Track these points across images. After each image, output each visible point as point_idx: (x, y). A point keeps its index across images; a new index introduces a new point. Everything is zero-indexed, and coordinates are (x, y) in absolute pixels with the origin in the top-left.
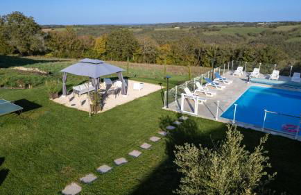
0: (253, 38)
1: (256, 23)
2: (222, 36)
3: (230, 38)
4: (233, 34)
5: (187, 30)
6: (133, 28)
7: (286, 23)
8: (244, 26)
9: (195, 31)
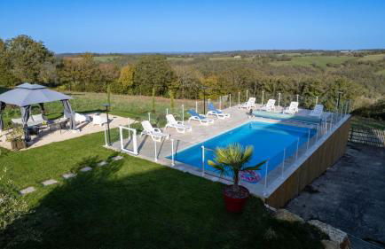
0: (334, 70)
1: (338, 52)
2: (294, 67)
3: (304, 69)
4: (307, 64)
5: (249, 60)
6: (183, 57)
7: (376, 52)
8: (323, 55)
9: (260, 61)
